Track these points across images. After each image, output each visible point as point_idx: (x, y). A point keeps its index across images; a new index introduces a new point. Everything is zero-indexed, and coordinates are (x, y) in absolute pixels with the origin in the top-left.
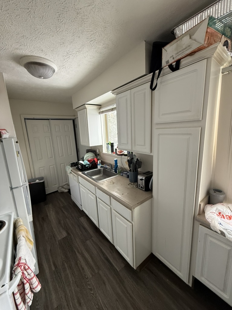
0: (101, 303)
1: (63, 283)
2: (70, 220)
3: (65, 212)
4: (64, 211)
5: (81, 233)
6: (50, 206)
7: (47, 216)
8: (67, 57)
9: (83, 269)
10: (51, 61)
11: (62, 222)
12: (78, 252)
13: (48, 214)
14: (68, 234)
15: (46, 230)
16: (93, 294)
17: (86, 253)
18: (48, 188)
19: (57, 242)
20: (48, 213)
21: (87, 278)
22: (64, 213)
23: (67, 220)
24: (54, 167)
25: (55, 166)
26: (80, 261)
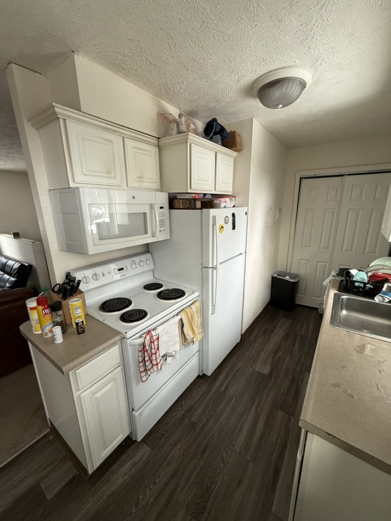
0: (215, 490)
1: (214, 413)
2: (292, 361)
3: (296, 347)
4: (297, 342)
5: (285, 392)
6: (288, 322)
7: (273, 332)
8: (310, 38)
9: (240, 430)
10: (289, 67)
11: (280, 354)
12: (257, 408)
13: (275, 331)
14: (271, 374)
15: (256, 345)
16: (220, 468)
17: (264, 421)
18: (303, 296)
19: (251, 369)
20: (277, 328)
21: (233, 445)
22: (294, 345)
23: (288, 357)
24: (325, 266)
25: (328, 264)
26: (247, 419)
